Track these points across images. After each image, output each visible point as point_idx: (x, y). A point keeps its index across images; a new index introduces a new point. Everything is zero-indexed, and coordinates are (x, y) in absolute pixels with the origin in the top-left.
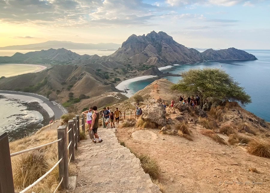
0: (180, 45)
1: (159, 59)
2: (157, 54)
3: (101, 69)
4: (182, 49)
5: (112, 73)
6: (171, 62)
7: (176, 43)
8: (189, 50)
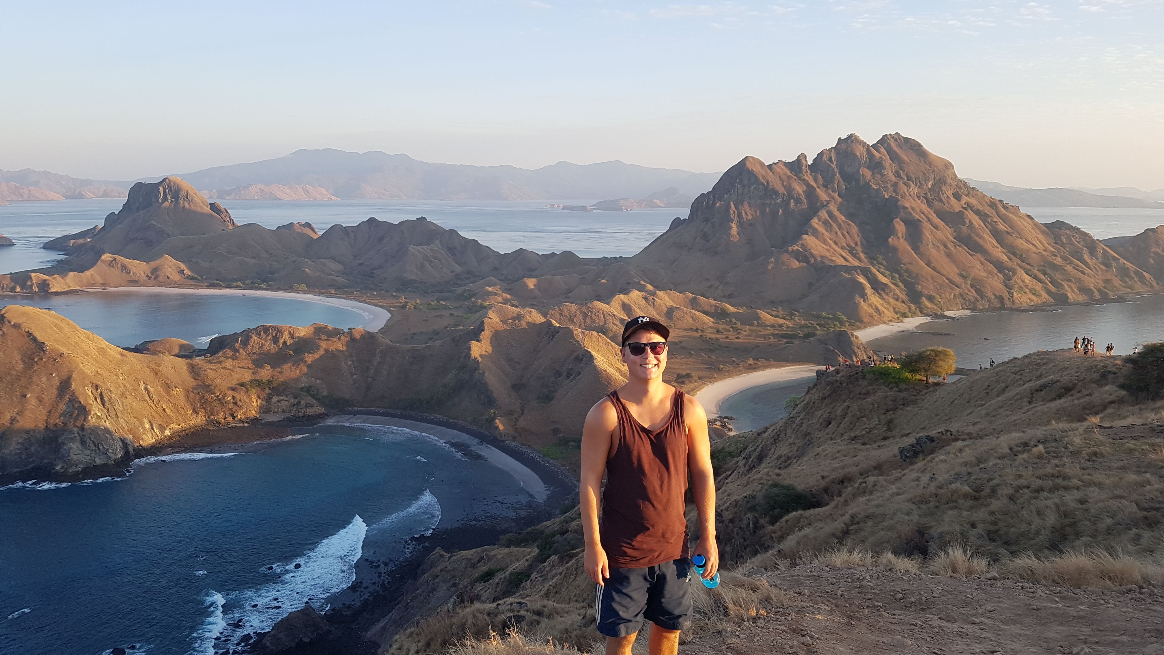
0: (993, 204)
2: (862, 255)
4: (1002, 227)
7: (971, 191)
8: (1043, 232)
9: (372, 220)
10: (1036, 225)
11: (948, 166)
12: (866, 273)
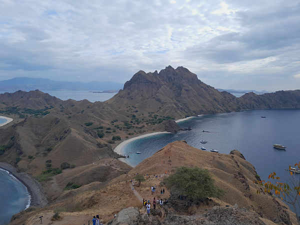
1: (178, 106)
2: (174, 100)
3: (93, 122)
5: (109, 129)
6: (194, 112)
7: (202, 83)
8: (221, 94)
9: (20, 91)
10: (219, 92)
11: (196, 76)
12: (176, 104)
